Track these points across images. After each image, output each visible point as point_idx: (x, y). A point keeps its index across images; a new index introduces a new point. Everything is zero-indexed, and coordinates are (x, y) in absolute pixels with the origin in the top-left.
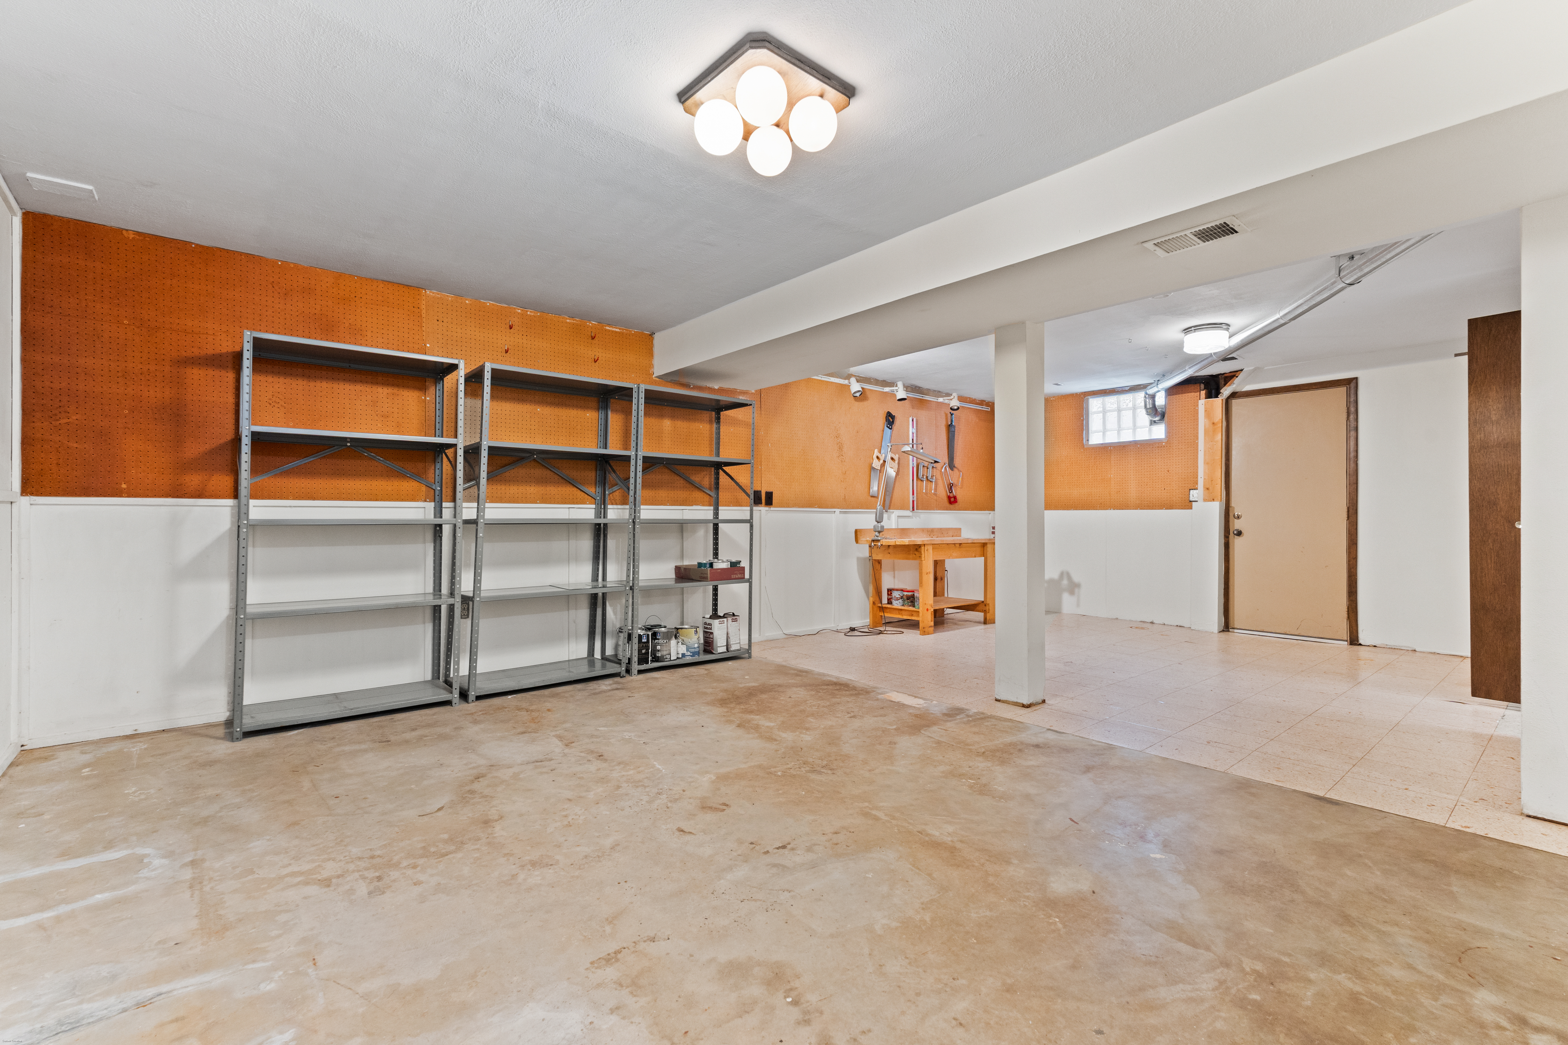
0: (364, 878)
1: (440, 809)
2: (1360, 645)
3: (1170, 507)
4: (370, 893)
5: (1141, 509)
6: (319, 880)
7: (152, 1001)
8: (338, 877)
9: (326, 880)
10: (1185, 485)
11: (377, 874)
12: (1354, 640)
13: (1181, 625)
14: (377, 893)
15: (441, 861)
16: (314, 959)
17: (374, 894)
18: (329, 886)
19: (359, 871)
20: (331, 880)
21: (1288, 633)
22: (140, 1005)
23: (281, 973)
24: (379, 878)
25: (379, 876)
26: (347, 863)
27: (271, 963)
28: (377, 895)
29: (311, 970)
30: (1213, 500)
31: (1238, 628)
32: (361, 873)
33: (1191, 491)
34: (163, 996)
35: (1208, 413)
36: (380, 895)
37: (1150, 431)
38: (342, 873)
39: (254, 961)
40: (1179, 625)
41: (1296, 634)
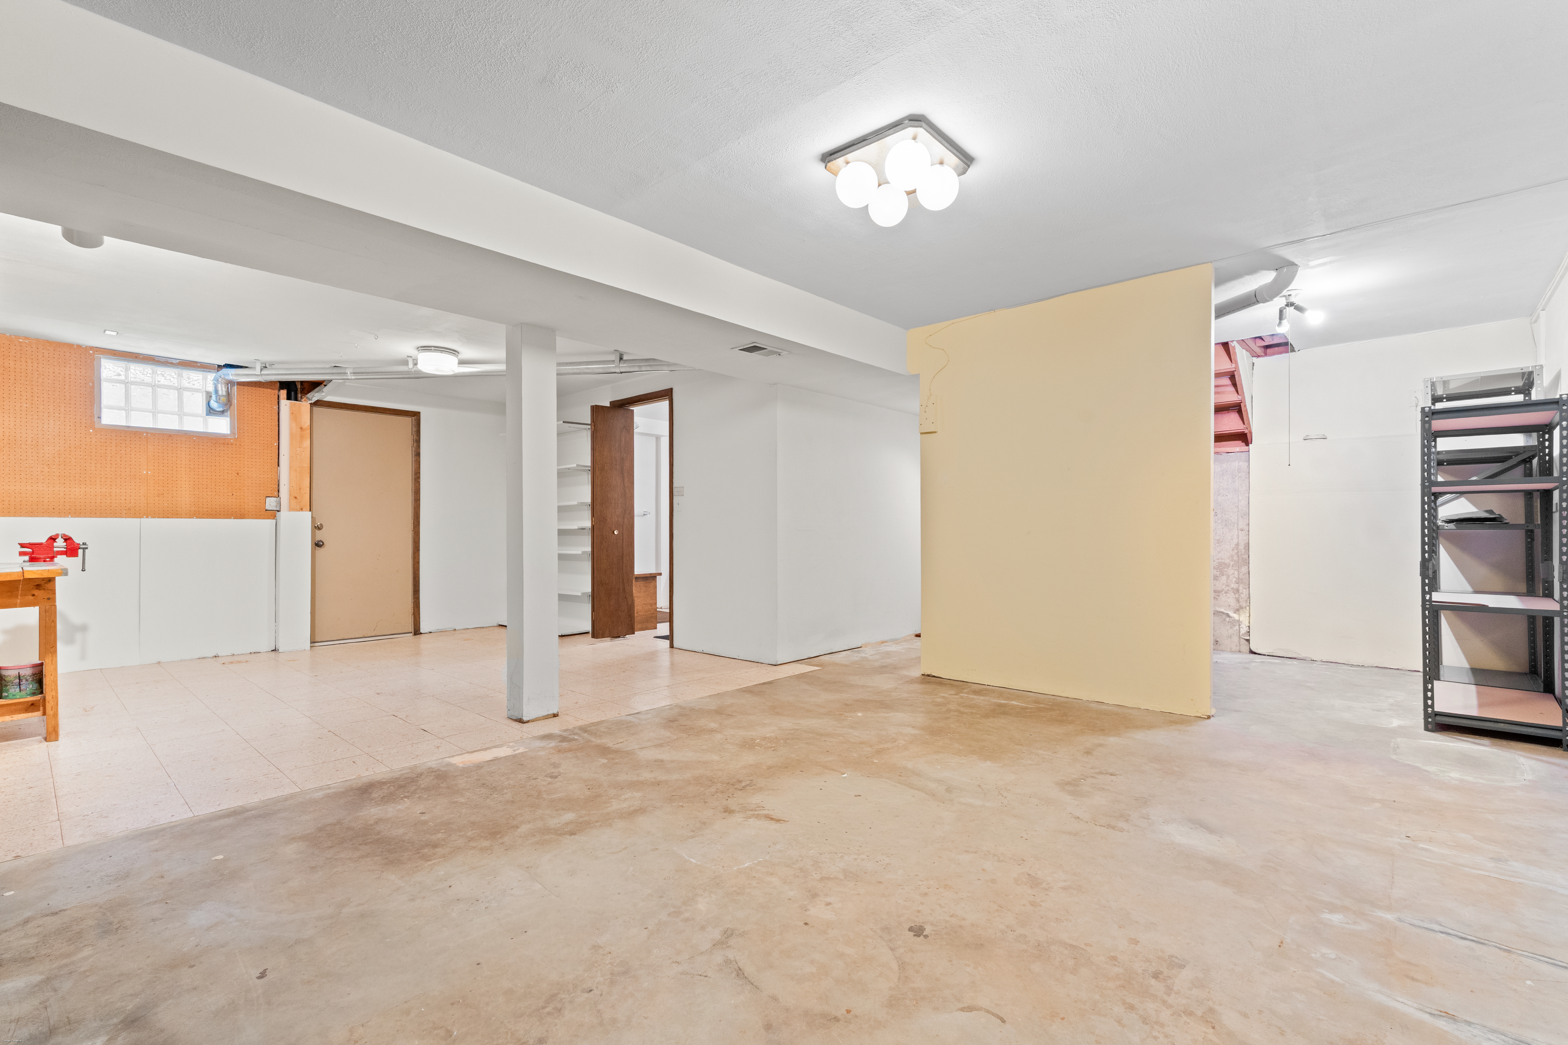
0: (1169, 990)
1: (970, 1009)
2: (421, 633)
3: (241, 516)
4: (1182, 967)
5: (197, 517)
6: (1213, 1028)
7: (1439, 1013)
8: (1190, 1014)
9: (1207, 1021)
10: (260, 491)
11: (1153, 981)
12: (417, 632)
13: (256, 651)
14: (1176, 961)
15: (1086, 944)
16: (1280, 946)
17: (1180, 962)
18: (1211, 1010)
19: (1164, 1002)
20: (1202, 1017)
21: (366, 636)
22: (1453, 1018)
23: (1313, 955)
24: (1156, 976)
25: (1153, 977)
26: (1162, 1025)
27: (1318, 970)
28: (1179, 959)
29: (1288, 940)
30: (302, 509)
31: (319, 641)
32: (1165, 997)
33: (268, 499)
34: (1428, 1010)
35: (294, 416)
36: (1176, 957)
37: (206, 423)
38: (1183, 1015)
39: (1333, 982)
40: (253, 651)
41: (373, 635)
